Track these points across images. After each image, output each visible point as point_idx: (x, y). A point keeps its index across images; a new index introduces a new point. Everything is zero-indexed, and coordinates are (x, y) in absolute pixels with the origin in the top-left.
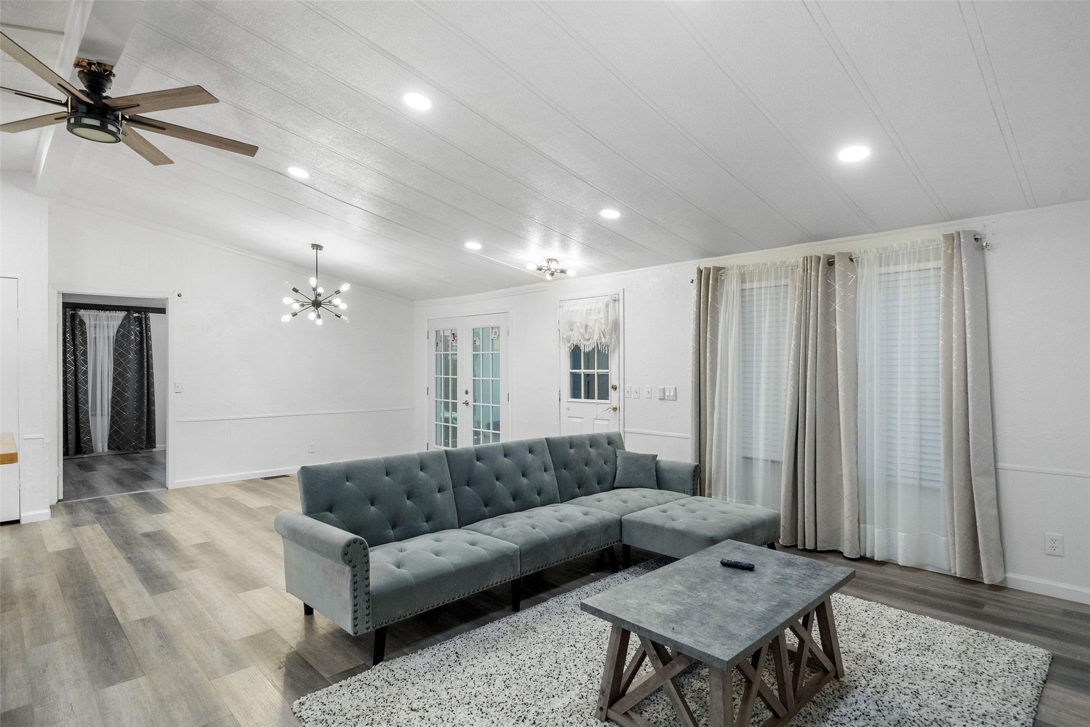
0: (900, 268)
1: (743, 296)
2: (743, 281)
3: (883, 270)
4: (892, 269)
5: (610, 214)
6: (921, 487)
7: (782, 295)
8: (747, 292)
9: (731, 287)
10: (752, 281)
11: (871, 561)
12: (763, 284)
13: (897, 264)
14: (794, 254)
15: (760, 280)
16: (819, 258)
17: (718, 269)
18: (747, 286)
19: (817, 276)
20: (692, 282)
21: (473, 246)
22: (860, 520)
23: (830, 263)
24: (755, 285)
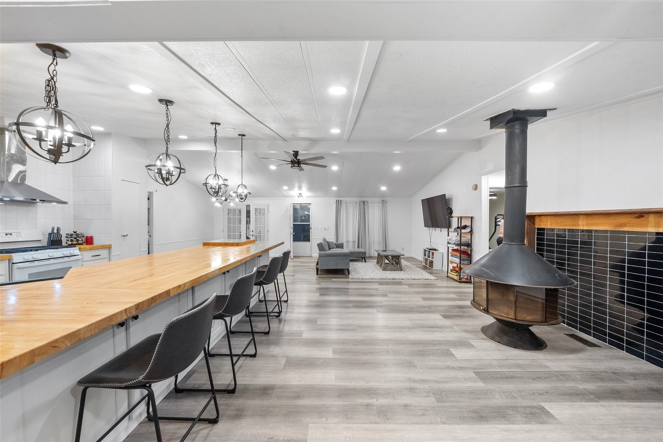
0: (375, 205)
1: (346, 207)
2: (346, 204)
3: (373, 205)
4: (374, 205)
5: (334, 188)
6: (379, 243)
7: (354, 207)
8: (347, 206)
9: (344, 205)
10: (348, 204)
11: (372, 257)
12: (351, 205)
13: (375, 204)
14: (356, 199)
15: (350, 204)
16: (362, 201)
17: (340, 200)
18: (347, 205)
19: (362, 204)
20: (334, 203)
21: (285, 188)
22: (369, 250)
23: (364, 202)
24: (349, 205)
